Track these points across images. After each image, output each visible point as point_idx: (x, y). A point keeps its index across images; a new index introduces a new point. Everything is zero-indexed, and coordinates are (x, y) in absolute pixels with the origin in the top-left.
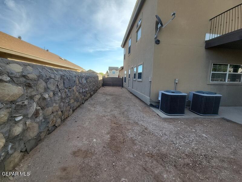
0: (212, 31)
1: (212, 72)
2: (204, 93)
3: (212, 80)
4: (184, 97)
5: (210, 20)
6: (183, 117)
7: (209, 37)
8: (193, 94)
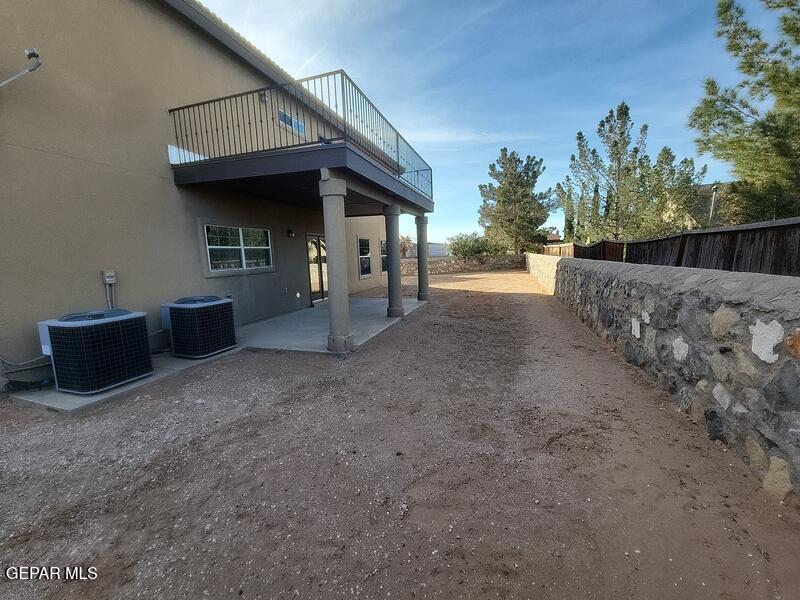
0: (180, 145)
1: (208, 247)
2: (195, 302)
3: (215, 267)
4: (140, 322)
5: (170, 111)
6: (152, 379)
7: (177, 156)
8: (171, 309)
